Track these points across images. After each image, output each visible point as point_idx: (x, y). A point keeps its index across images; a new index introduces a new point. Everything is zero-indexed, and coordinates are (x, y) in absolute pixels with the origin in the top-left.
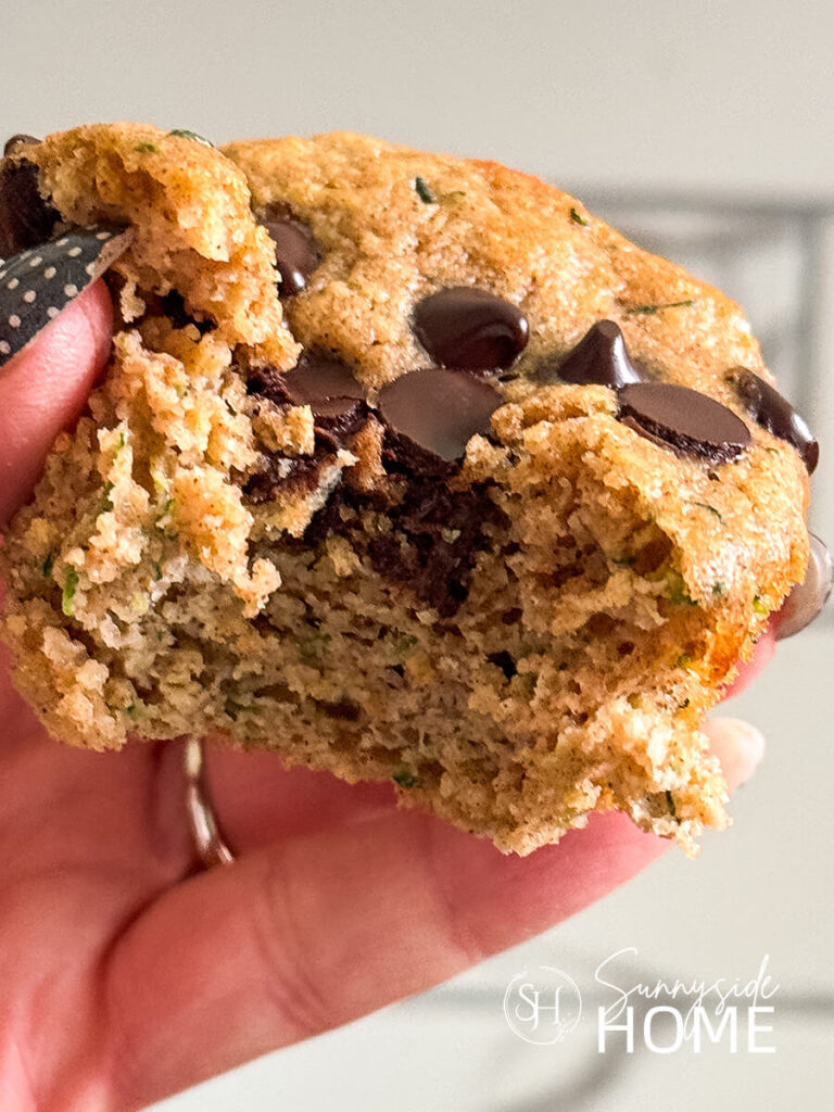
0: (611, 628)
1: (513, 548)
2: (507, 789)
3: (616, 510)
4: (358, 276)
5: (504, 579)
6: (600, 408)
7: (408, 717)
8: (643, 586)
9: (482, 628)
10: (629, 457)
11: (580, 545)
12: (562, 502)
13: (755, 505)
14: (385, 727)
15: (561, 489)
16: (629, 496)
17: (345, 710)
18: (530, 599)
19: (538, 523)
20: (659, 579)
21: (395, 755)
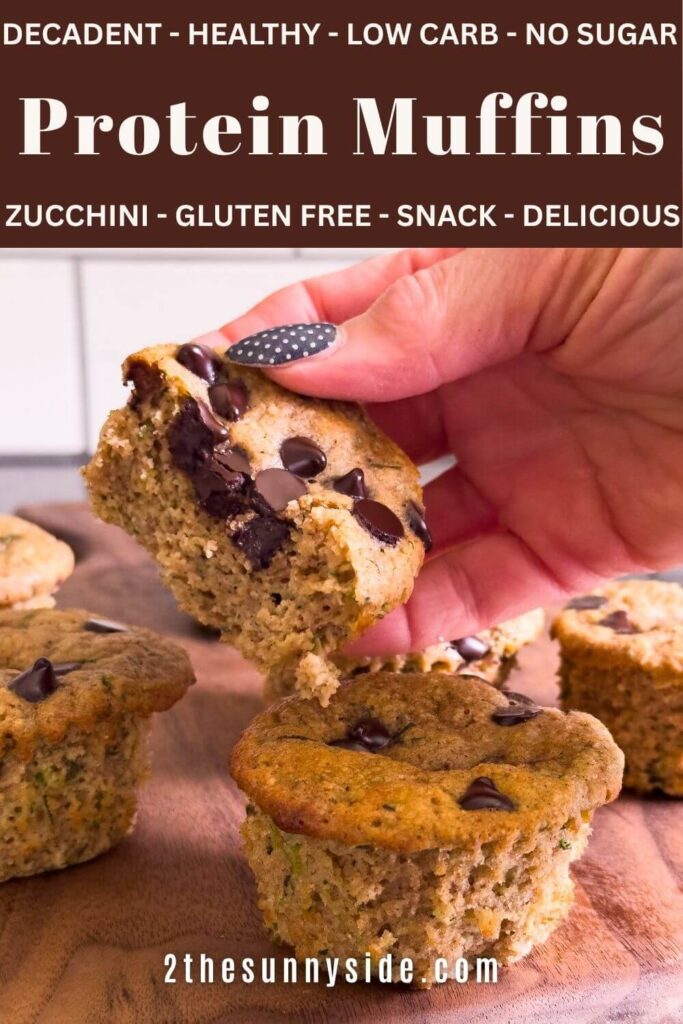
0: (323, 598)
1: (293, 553)
2: (264, 648)
3: (337, 553)
4: (263, 422)
5: (285, 563)
6: (345, 507)
7: (233, 605)
8: (338, 588)
9: (271, 582)
10: (350, 533)
11: (320, 561)
12: (319, 541)
13: (395, 568)
14: (224, 607)
15: (319, 537)
16: (345, 550)
17: (209, 595)
18: (294, 577)
19: (305, 545)
20: (346, 587)
21: (224, 619)
